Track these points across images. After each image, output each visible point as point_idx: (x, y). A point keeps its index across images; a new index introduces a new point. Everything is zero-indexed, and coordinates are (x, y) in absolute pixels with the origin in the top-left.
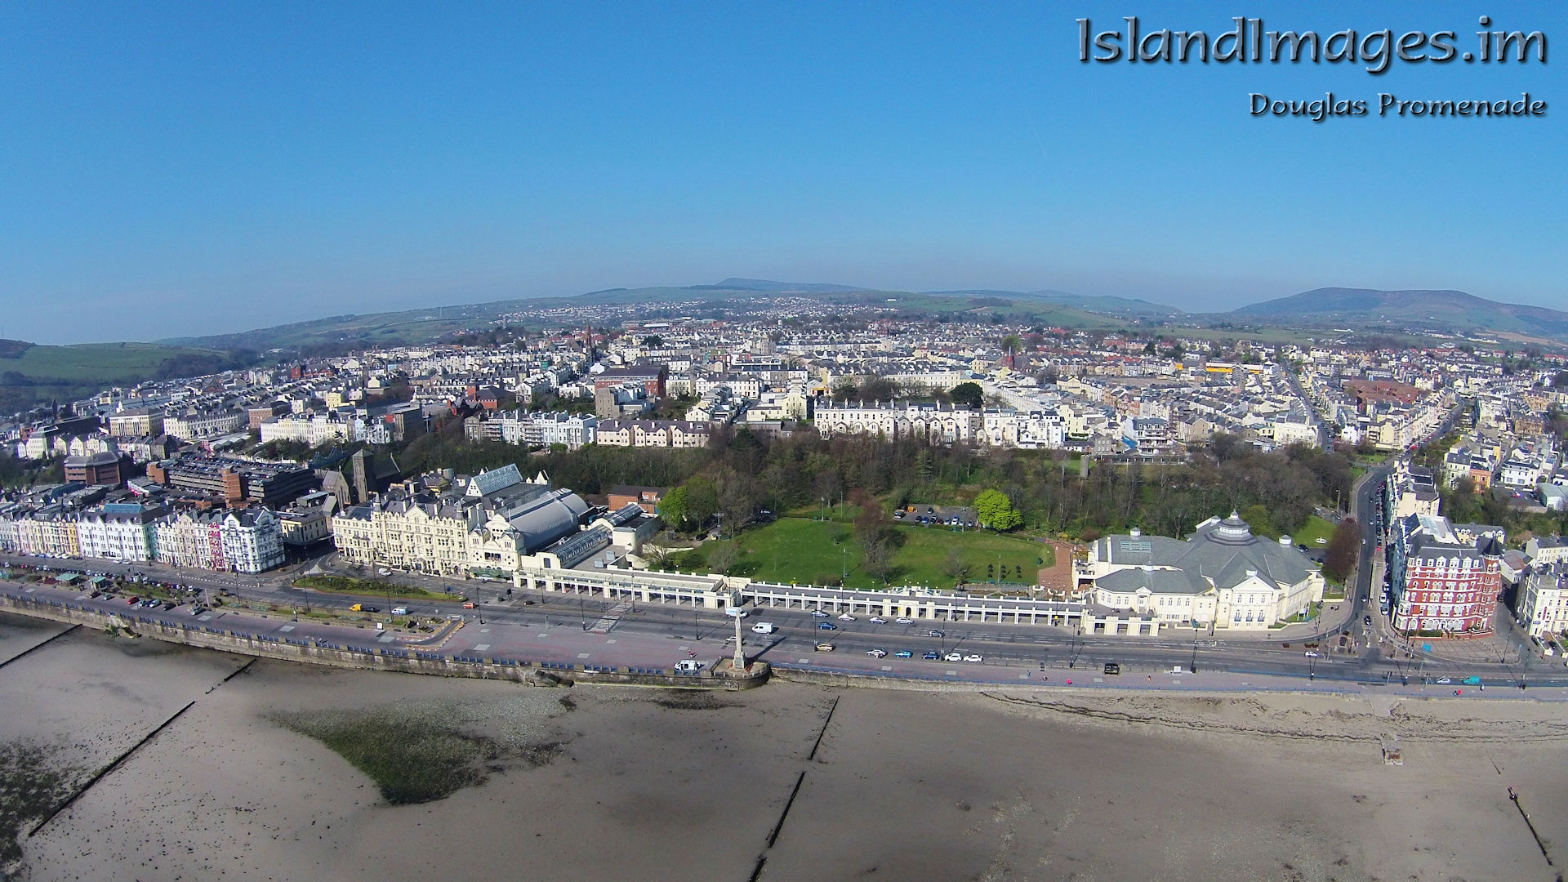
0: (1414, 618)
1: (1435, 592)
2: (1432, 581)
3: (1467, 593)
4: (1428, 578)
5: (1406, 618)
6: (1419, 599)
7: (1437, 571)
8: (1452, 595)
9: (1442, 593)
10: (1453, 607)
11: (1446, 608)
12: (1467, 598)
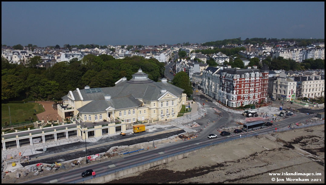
0: (239, 102)
1: (246, 89)
2: (244, 84)
3: (259, 88)
4: (243, 83)
5: (236, 102)
6: (240, 93)
7: (246, 79)
8: (253, 89)
9: (249, 89)
10: (254, 94)
11: (252, 95)
12: (259, 90)
